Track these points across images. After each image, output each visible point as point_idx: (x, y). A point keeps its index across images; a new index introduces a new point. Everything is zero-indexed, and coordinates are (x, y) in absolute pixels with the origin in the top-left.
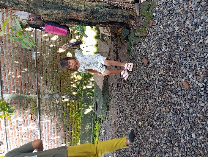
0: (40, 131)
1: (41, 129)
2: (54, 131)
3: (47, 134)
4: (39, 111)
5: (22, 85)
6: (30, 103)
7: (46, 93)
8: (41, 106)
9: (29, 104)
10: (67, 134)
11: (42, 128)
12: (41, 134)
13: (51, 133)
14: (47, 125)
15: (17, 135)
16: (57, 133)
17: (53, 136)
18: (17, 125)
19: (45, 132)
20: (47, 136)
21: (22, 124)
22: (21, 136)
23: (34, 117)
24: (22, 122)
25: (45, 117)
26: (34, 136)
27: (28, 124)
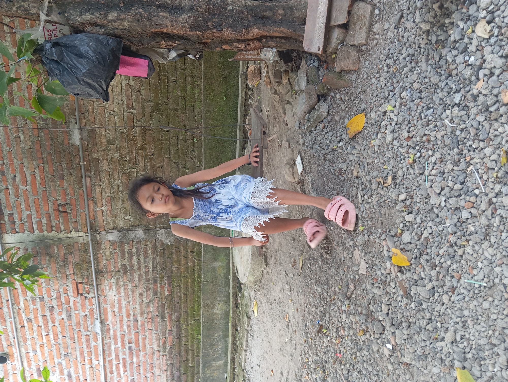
0: (102, 322)
1: (103, 317)
2: (136, 321)
3: (118, 329)
4: (96, 272)
5: (51, 210)
6: (71, 254)
7: (110, 226)
8: (100, 260)
10: (168, 328)
11: (106, 315)
12: (105, 329)
13: (129, 326)
14: (117, 306)
15: (44, 333)
16: (144, 325)
17: (133, 333)
18: (43, 310)
19: (112, 324)
20: (119, 334)
21: (55, 307)
22: (54, 337)
23: (85, 289)
24: (54, 303)
25: (111, 287)
26: (86, 335)
27: (71, 305)
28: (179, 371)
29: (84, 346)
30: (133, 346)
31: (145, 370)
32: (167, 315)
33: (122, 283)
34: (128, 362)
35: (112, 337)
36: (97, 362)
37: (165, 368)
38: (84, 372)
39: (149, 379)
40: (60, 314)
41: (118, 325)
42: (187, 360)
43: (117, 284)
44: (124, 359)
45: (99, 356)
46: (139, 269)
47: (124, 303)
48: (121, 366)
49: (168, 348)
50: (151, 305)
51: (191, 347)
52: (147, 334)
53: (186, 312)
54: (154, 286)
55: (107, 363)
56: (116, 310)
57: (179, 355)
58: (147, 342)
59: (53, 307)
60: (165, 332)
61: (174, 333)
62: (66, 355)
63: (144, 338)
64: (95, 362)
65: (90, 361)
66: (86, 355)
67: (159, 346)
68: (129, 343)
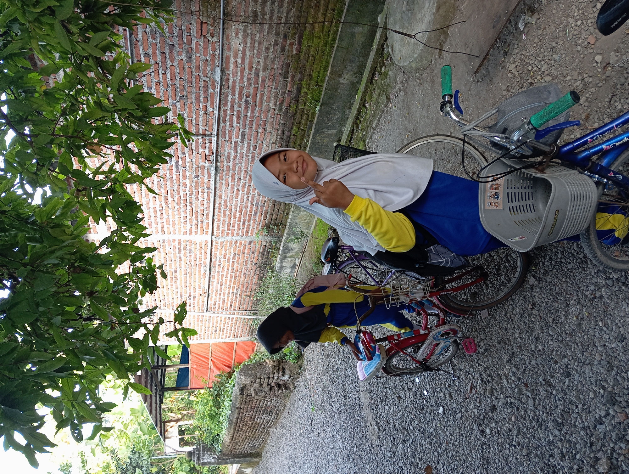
0: (222, 71)
1: (224, 65)
2: (257, 75)
3: (238, 81)
10: (289, 88)
11: (228, 64)
12: (225, 78)
13: (249, 80)
14: (240, 56)
15: (161, 72)
16: (265, 81)
17: (253, 86)
18: (163, 47)
19: (233, 74)
20: (237, 85)
21: (176, 46)
22: (171, 77)
23: (209, 31)
24: (175, 41)
25: (237, 34)
26: (204, 81)
27: (192, 46)
28: (290, 131)
29: (201, 92)
30: (250, 100)
31: (258, 125)
32: (290, 75)
33: (250, 32)
34: (243, 115)
35: (230, 88)
36: (212, 110)
37: (277, 127)
38: (198, 117)
39: (259, 134)
40: (180, 54)
41: (238, 77)
42: (300, 123)
43: (244, 31)
44: (238, 111)
45: (215, 104)
46: (271, 18)
47: (248, 54)
48: (235, 117)
49: (284, 108)
50: (276, 62)
51: (307, 111)
52: (266, 90)
53: (310, 76)
54: (283, 41)
55: (222, 112)
56: (239, 60)
57: (294, 117)
58: (265, 98)
59: (173, 45)
60: (285, 92)
61: (293, 95)
62: (182, 98)
63: (262, 95)
64: (210, 109)
65: (205, 107)
66: (202, 101)
67: (275, 105)
68: (246, 97)
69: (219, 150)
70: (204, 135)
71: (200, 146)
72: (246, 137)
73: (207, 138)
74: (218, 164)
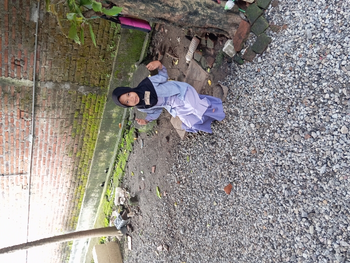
0: (34, 136)
1: (35, 133)
2: (56, 137)
3: (44, 141)
4: (35, 106)
5: (9, 63)
6: (19, 92)
7: (48, 79)
8: (38, 98)
9: (18, 94)
10: (76, 143)
11: (37, 132)
12: (35, 140)
13: (51, 140)
14: (45, 127)
16: (61, 140)
17: (53, 143)
19: (40, 137)
20: (43, 143)
21: (4, 124)
23: (25, 115)
24: (3, 121)
25: (43, 116)
26: (22, 142)
27: (14, 124)
29: (20, 148)
30: (52, 151)
31: (57, 164)
32: (76, 135)
33: (51, 114)
34: (47, 160)
35: (39, 145)
36: (26, 158)
37: (69, 164)
38: (17, 163)
39: (58, 170)
40: (6, 128)
41: (44, 138)
42: (83, 161)
43: (47, 114)
45: (29, 155)
46: (63, 107)
47: (50, 126)
48: (42, 162)
49: (73, 154)
50: (67, 129)
51: (87, 154)
52: (62, 145)
53: (88, 135)
55: (33, 159)
56: (44, 130)
57: (79, 158)
58: (61, 149)
59: (2, 124)
60: (73, 145)
61: (78, 146)
62: (7, 153)
63: (59, 147)
64: (25, 158)
65: (22, 157)
66: (20, 154)
67: (68, 152)
68: (49, 149)
69: (32, 181)
70: (22, 173)
71: (19, 180)
72: (49, 172)
73: (23, 175)
74: (31, 190)
